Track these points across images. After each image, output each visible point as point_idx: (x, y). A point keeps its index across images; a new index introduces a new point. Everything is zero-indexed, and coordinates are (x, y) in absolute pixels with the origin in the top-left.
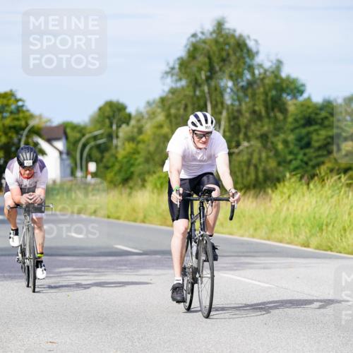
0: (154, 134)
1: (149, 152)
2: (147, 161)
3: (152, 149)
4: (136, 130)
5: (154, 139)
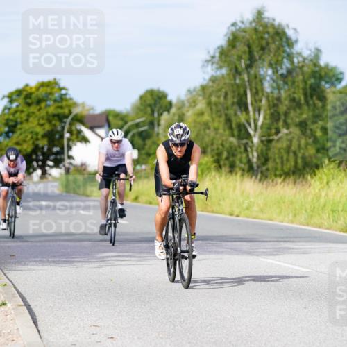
0: (195, 121)
4: (176, 118)
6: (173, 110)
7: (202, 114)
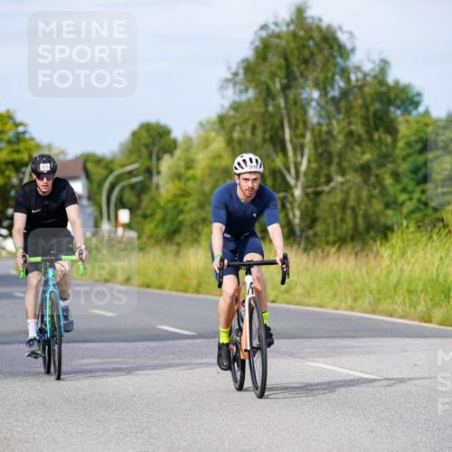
0: (210, 167)
1: (204, 194)
2: (201, 206)
3: (207, 188)
4: (182, 163)
5: (210, 175)
6: (178, 153)
7: (219, 157)
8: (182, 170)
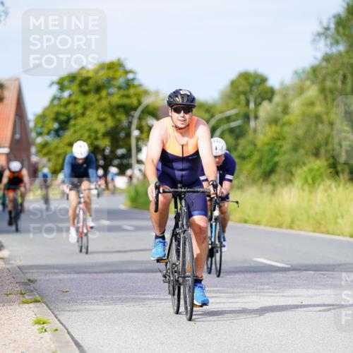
0: (304, 114)
1: (297, 138)
2: (295, 149)
3: (300, 133)
4: (279, 109)
5: (303, 121)
6: (277, 99)
7: (312, 104)
8: (280, 115)
